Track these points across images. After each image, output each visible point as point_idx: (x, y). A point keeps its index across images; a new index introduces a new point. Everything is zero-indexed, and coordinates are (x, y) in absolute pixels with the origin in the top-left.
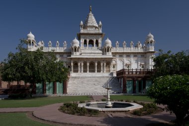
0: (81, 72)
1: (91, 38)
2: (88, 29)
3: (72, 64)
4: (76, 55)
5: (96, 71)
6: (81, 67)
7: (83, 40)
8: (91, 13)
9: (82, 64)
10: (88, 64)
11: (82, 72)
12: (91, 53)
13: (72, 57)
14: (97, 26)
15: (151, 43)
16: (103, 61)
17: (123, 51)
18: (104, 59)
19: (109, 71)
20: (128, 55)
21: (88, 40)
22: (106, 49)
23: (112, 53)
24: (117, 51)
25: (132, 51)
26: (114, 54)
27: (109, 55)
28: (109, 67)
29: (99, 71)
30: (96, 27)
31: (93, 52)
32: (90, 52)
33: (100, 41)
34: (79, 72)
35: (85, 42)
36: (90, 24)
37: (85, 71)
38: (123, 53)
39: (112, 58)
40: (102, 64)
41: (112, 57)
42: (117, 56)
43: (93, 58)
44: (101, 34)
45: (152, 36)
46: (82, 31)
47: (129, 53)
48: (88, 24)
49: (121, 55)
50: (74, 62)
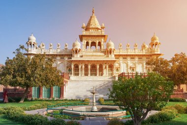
1: (93, 40)
2: (91, 31)
3: (73, 67)
4: (77, 57)
5: (98, 75)
7: (86, 42)
8: (93, 15)
9: (83, 67)
10: (89, 67)
11: (83, 75)
13: (73, 59)
14: (100, 27)
15: (156, 44)
17: (126, 54)
19: (112, 74)
20: (132, 57)
21: (90, 42)
22: (108, 51)
23: (115, 55)
24: (121, 53)
25: (136, 53)
26: (118, 56)
27: (112, 57)
28: (112, 70)
29: (101, 74)
30: (98, 29)
31: (94, 54)
32: (91, 54)
33: (103, 43)
35: (87, 44)
36: (92, 26)
37: (86, 74)
38: (127, 56)
39: (115, 61)
40: (104, 67)
42: (121, 58)
43: (95, 61)
45: (157, 38)
46: (84, 33)
47: (133, 55)
48: (91, 27)
49: (125, 57)
50: (75, 65)
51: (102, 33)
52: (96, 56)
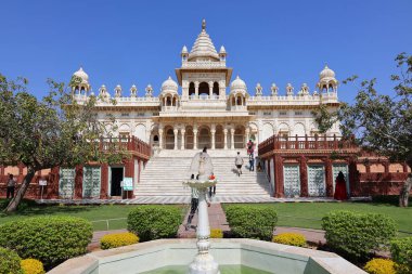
0: (179, 148)
1: (204, 79)
2: (198, 61)
5: (213, 147)
6: (179, 139)
7: (188, 83)
8: (204, 33)
9: (183, 131)
10: (195, 131)
11: (183, 147)
12: (203, 108)
14: (216, 55)
15: (330, 85)
16: (229, 124)
17: (270, 104)
18: (229, 120)
20: (283, 111)
21: (197, 84)
22: (234, 99)
23: (249, 108)
24: (259, 104)
25: (291, 104)
29: (220, 146)
30: (214, 59)
31: (206, 104)
32: (201, 104)
33: (222, 84)
34: (176, 147)
37: (189, 147)
38: (272, 108)
40: (226, 131)
41: (247, 115)
43: (206, 118)
44: (225, 71)
45: (332, 72)
46: (186, 65)
47: (284, 107)
48: (199, 54)
49: (268, 111)
50: (165, 128)
51: (222, 65)
52: (209, 108)
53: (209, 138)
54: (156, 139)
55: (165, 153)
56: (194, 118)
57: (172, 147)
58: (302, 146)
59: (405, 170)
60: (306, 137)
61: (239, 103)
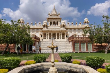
0: (48, 39)
1: (54, 21)
2: (53, 16)
4: (45, 29)
5: (56, 38)
9: (49, 34)
10: (52, 34)
11: (48, 38)
13: (43, 30)
15: (87, 23)
16: (61, 32)
18: (61, 31)
20: (75, 29)
21: (52, 22)
23: (66, 28)
24: (69, 27)
25: (77, 27)
27: (63, 29)
29: (58, 38)
30: (57, 15)
32: (53, 27)
33: (59, 22)
34: (47, 38)
35: (51, 24)
37: (50, 38)
40: (60, 34)
41: (65, 30)
42: (69, 30)
43: (55, 31)
44: (60, 19)
45: (87, 19)
46: (49, 17)
49: (71, 29)
50: (44, 33)
51: (59, 17)
52: (55, 28)
53: (55, 36)
54: (42, 36)
55: (44, 40)
56: (51, 31)
57: (46, 38)
58: (80, 38)
59: (106, 44)
60: (81, 36)
61: (63, 27)
